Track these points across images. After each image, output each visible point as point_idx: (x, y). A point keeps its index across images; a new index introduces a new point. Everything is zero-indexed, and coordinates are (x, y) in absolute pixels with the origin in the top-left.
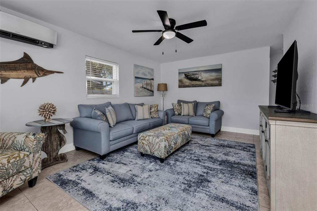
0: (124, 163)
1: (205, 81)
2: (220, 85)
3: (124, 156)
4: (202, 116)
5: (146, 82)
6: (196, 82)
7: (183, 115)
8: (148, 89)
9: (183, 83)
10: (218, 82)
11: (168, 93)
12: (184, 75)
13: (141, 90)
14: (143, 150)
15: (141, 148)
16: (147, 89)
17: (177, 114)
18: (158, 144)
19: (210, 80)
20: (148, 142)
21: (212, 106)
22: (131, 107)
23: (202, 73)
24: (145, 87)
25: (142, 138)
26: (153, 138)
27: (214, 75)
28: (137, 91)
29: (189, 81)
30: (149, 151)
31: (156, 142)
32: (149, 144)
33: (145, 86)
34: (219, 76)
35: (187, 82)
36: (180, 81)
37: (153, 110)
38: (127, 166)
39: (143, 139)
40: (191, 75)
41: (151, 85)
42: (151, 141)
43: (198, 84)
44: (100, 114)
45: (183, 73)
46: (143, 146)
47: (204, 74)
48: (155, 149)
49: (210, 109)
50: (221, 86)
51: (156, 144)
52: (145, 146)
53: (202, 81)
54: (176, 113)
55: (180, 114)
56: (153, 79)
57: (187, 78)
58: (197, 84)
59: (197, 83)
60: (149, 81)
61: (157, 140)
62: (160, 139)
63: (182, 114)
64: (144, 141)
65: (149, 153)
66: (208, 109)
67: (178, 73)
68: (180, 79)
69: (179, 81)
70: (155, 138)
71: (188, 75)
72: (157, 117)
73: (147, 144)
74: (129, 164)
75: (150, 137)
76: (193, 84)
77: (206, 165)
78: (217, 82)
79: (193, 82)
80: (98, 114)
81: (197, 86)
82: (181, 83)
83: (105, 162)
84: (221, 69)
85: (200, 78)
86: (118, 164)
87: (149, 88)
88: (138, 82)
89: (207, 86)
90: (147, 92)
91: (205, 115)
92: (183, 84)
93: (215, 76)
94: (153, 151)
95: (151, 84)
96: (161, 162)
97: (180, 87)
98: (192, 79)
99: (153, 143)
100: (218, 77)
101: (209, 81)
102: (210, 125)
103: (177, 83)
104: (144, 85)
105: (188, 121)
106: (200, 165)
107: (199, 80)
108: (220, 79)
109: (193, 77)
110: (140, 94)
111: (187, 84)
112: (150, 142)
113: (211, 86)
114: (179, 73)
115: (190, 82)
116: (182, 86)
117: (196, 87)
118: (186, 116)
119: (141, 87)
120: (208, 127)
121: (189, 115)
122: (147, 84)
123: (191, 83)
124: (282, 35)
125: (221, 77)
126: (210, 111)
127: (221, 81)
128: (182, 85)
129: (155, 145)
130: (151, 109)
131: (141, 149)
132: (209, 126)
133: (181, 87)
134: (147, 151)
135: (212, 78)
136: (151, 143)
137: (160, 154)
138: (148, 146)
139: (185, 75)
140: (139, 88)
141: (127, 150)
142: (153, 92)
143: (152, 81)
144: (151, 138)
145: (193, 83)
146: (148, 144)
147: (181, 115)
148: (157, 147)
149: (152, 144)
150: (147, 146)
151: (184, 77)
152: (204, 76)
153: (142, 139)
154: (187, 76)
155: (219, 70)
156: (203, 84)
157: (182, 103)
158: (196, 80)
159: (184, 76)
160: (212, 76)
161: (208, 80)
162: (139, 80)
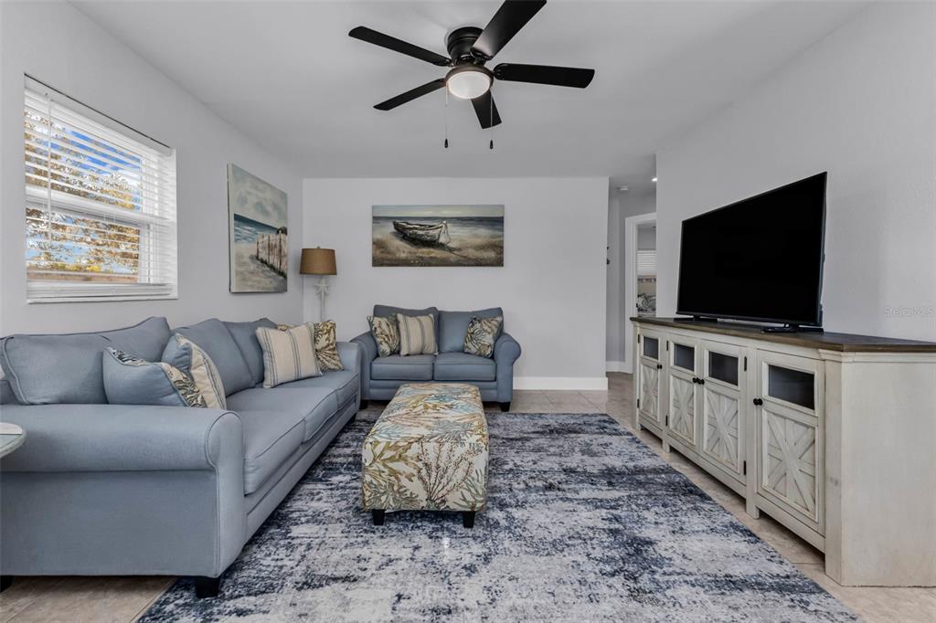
0: (337, 574)
1: (459, 249)
2: (499, 262)
3: (303, 548)
4: (462, 351)
5: (266, 238)
6: (432, 250)
7: (406, 353)
8: (272, 267)
9: (389, 253)
10: (493, 256)
11: (337, 282)
12: (393, 226)
13: (253, 267)
14: (391, 498)
15: (383, 494)
16: (268, 266)
17: (388, 350)
18: (464, 465)
19: (471, 247)
20: (420, 464)
21: (495, 323)
22: (238, 333)
23: (448, 225)
24: (264, 259)
25: (388, 454)
26: (441, 444)
27: (484, 234)
28: (242, 273)
29: (408, 246)
30: (423, 495)
31: (454, 459)
32: (424, 472)
33: (263, 255)
34: (498, 239)
35: (402, 249)
36: (378, 244)
37: (322, 342)
38: (363, 584)
39: (394, 456)
40: (416, 229)
41: (280, 250)
42: (431, 458)
43: (438, 256)
44: (181, 378)
45: (387, 219)
46: (392, 485)
47: (454, 229)
48: (451, 484)
49: (489, 330)
50: (502, 265)
51: (457, 465)
52: (404, 481)
53: (451, 250)
54: (385, 348)
55: (396, 352)
56: (284, 231)
57: (404, 238)
58: (435, 258)
59: (433, 255)
60: (274, 237)
61: (459, 451)
62: (467, 445)
63: (404, 352)
64: (397, 466)
65: (424, 504)
66: (485, 331)
67: (371, 218)
68: (379, 236)
69: (374, 243)
70: (447, 446)
71: (405, 228)
72: (337, 367)
73: (415, 472)
74: (362, 574)
75: (426, 445)
76: (422, 258)
77: (584, 494)
78: (491, 254)
79: (420, 250)
80: (173, 379)
81: (434, 262)
82: (381, 250)
83: (241, 603)
84: (502, 218)
85: (442, 240)
86: (315, 587)
87: (274, 260)
88: (245, 239)
89: (464, 265)
90: (270, 277)
91: (474, 350)
92: (389, 256)
93: (485, 237)
94: (444, 492)
95: (280, 246)
96: (465, 526)
97: (377, 262)
98: (419, 240)
99: (442, 465)
100: (494, 240)
101: (470, 250)
102: (499, 376)
103: (367, 252)
104: (260, 250)
105: (433, 371)
106: (576, 502)
107: (441, 246)
108: (498, 247)
109: (423, 235)
110: (250, 283)
111: (403, 255)
112: (426, 464)
113: (477, 265)
114: (374, 218)
115: (413, 249)
116: (386, 262)
117: (430, 265)
118: (414, 355)
119: (251, 258)
120: (494, 383)
121: (422, 354)
122: (270, 247)
123: (415, 253)
124: (655, 156)
125: (502, 241)
126: (491, 336)
127: (502, 253)
128: (383, 258)
129: (450, 471)
130: (315, 341)
131: (383, 498)
132: (495, 380)
133: (382, 265)
134: (411, 499)
135: (479, 241)
136: (434, 465)
137: (469, 498)
138: (421, 478)
139: (396, 226)
140: (247, 260)
141: (287, 515)
142: (285, 277)
143: (282, 236)
144: (431, 447)
145: (423, 253)
146: (419, 472)
147: (398, 352)
148: (460, 474)
149: (438, 467)
150: (415, 479)
151: (393, 233)
152: (455, 236)
153: (392, 459)
154: (402, 232)
155: (496, 222)
156: (453, 257)
157: (400, 317)
158: (432, 243)
159: (392, 228)
160: (476, 236)
161: (467, 248)
162: (246, 230)
